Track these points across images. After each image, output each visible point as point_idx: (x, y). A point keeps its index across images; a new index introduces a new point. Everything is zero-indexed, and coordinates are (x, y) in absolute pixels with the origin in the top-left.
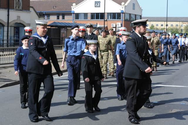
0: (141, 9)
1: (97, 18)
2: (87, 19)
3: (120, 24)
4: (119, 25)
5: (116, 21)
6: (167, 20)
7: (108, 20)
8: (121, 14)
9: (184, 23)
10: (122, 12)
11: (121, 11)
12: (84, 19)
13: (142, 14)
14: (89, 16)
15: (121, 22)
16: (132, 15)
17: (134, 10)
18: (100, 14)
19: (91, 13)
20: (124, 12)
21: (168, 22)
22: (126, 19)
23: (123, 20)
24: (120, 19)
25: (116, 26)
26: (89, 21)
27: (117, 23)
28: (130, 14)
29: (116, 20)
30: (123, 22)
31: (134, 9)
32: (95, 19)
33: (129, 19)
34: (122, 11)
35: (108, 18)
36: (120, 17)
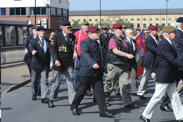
0: (68, 2)
1: (18, 13)
2: (5, 15)
3: (45, 20)
4: (44, 22)
5: (41, 17)
6: (100, 13)
7: (30, 16)
8: (47, 9)
9: (110, 17)
10: (48, 6)
11: (46, 5)
12: (2, 15)
13: (69, 8)
14: (8, 12)
15: (47, 17)
16: (58, 9)
17: (60, 4)
18: (20, 9)
19: (10, 8)
20: (50, 6)
21: (101, 16)
22: (52, 14)
23: (49, 15)
24: (45, 14)
25: (41, 22)
26: (7, 17)
27: (42, 19)
28: (56, 8)
29: (41, 15)
30: (49, 17)
31: (60, 2)
32: (14, 15)
33: (55, 15)
34: (48, 4)
35: (31, 13)
36: (46, 12)
